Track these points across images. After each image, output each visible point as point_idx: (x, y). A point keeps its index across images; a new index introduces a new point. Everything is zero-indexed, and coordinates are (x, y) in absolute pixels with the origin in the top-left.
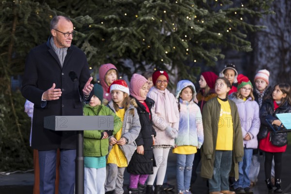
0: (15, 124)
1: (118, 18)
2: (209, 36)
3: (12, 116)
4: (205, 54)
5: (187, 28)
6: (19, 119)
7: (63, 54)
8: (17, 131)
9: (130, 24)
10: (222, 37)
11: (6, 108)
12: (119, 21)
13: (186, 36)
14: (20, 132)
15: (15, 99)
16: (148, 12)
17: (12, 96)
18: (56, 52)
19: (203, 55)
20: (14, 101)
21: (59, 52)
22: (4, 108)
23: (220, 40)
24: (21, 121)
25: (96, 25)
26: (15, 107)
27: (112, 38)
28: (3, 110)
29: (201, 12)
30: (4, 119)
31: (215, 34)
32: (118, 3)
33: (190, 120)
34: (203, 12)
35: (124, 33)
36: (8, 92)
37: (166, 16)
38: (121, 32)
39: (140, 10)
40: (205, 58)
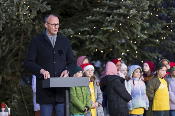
0: (24, 106)
1: (89, 30)
2: (151, 42)
3: (22, 102)
4: (149, 55)
5: (135, 36)
6: (27, 103)
7: (54, 39)
8: (26, 111)
9: (98, 34)
10: (159, 43)
11: (18, 96)
12: (91, 32)
13: (135, 42)
14: (28, 112)
15: (24, 90)
16: (109, 25)
17: (22, 88)
18: (49, 38)
19: (147, 55)
20: (23, 92)
21: (51, 38)
22: (17, 96)
23: (158, 45)
24: (28, 104)
25: (75, 35)
26: (24, 96)
27: (86, 43)
28: (16, 98)
29: (144, 24)
30: (17, 103)
31: (154, 40)
32: (89, 20)
33: (141, 91)
34: (146, 24)
35: (94, 40)
36: (19, 86)
37: (121, 28)
38: (92, 39)
39: (104, 24)
40: (149, 57)
